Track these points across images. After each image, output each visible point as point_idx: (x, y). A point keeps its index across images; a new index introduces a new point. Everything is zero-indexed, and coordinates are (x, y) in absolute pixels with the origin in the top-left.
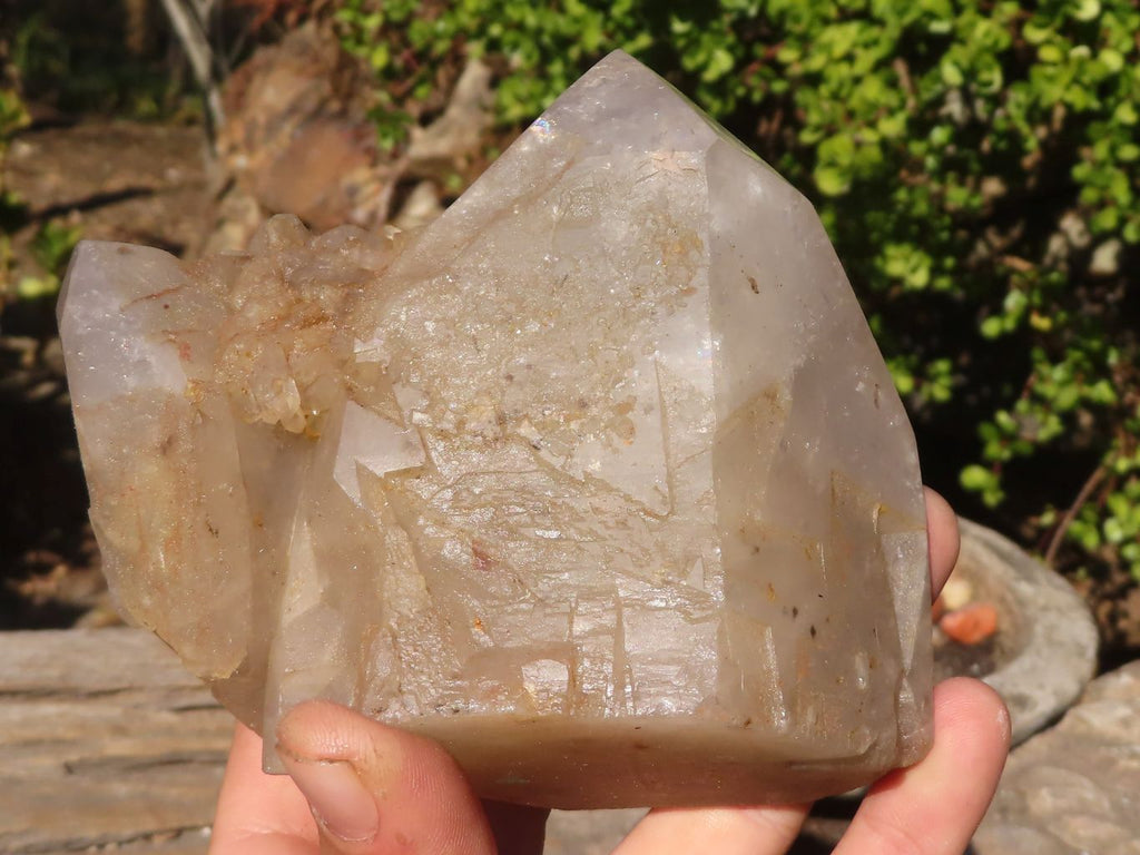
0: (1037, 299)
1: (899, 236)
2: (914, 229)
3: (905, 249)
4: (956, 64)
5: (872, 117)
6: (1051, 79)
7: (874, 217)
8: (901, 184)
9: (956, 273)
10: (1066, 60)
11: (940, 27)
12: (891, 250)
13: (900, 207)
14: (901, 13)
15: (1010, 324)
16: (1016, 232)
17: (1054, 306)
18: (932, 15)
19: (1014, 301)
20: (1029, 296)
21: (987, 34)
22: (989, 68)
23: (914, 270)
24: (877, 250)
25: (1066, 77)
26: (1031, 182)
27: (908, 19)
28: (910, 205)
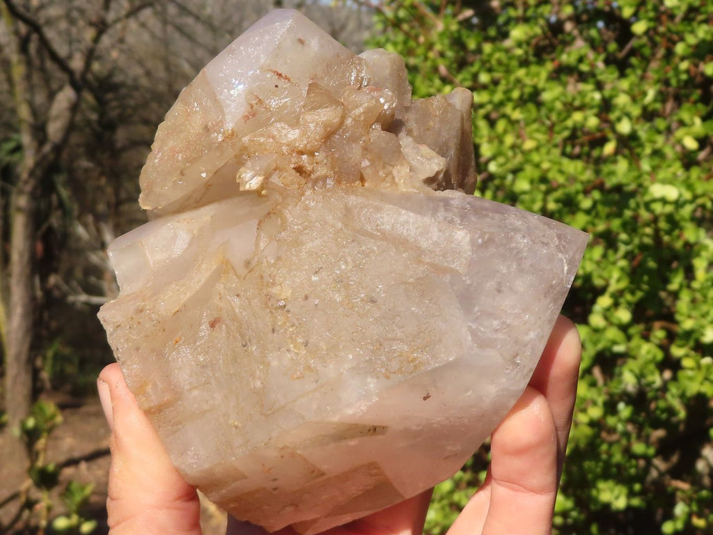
0: (695, 508)
1: (606, 476)
2: (614, 470)
3: (610, 484)
4: (632, 371)
5: (583, 406)
6: (691, 379)
7: (588, 464)
8: (603, 441)
9: (642, 493)
10: (699, 367)
11: (619, 348)
12: (602, 485)
13: (604, 456)
14: (595, 343)
15: (679, 525)
16: (675, 459)
17: (706, 511)
18: (614, 343)
19: (680, 509)
20: (689, 505)
21: (648, 352)
22: (652, 373)
23: (617, 498)
24: (592, 485)
25: (700, 377)
26: (682, 427)
27: (600, 346)
28: (610, 456)
